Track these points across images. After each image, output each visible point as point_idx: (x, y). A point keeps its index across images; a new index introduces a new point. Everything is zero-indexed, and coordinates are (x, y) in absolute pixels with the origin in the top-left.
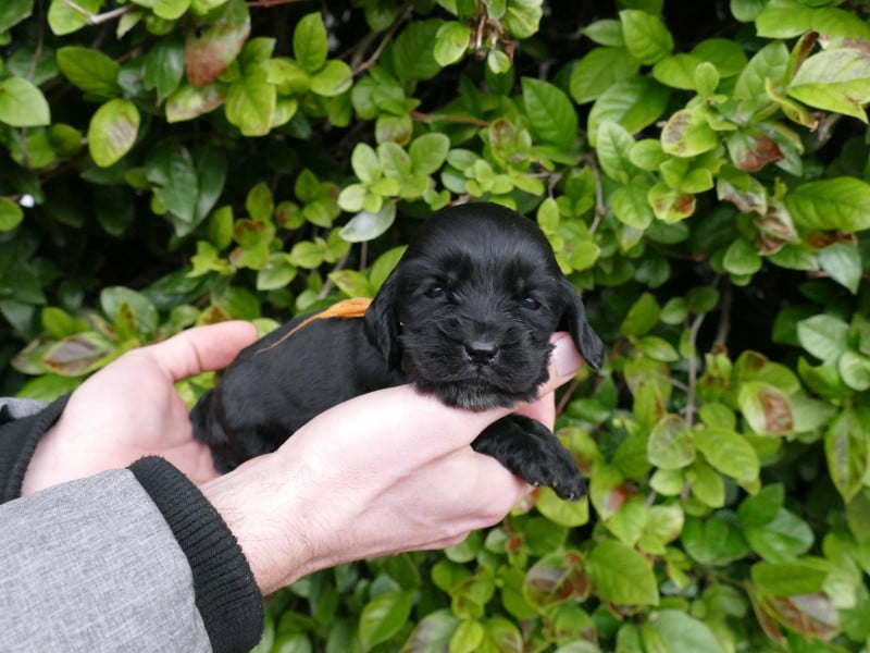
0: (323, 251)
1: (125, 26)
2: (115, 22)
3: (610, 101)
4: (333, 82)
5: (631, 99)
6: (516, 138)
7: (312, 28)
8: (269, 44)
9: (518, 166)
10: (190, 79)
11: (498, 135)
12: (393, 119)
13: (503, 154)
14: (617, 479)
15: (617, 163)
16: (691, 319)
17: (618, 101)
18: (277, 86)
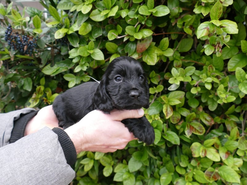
0: (155, 90)
1: (125, 39)
2: (123, 38)
3: (233, 60)
4: (170, 53)
5: (238, 60)
6: (213, 69)
7: (166, 41)
8: (154, 43)
9: (213, 76)
10: (137, 51)
11: (209, 69)
12: (178, 61)
13: (210, 73)
14: (226, 151)
15: (240, 78)
16: (242, 111)
17: (235, 60)
18: (157, 54)
